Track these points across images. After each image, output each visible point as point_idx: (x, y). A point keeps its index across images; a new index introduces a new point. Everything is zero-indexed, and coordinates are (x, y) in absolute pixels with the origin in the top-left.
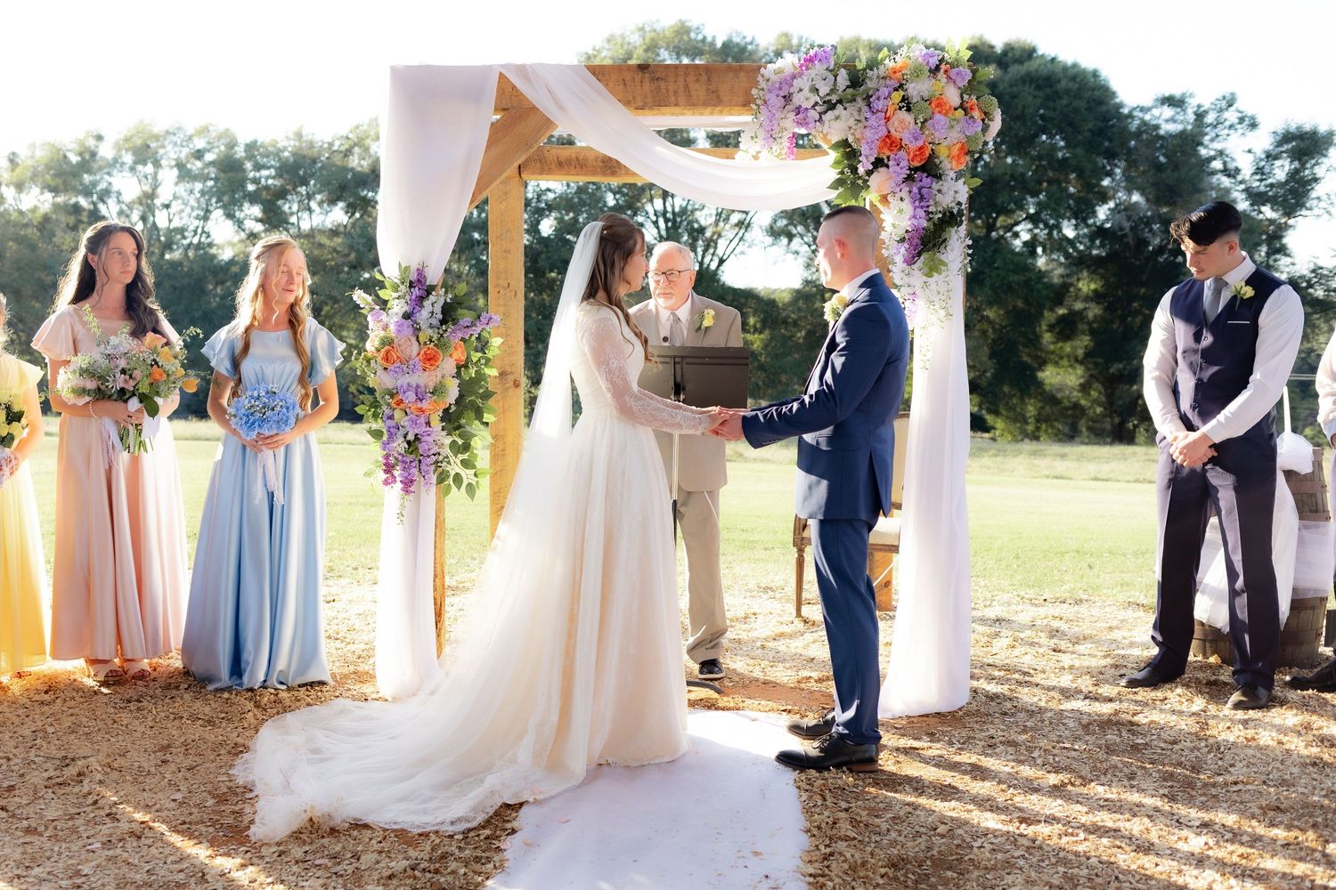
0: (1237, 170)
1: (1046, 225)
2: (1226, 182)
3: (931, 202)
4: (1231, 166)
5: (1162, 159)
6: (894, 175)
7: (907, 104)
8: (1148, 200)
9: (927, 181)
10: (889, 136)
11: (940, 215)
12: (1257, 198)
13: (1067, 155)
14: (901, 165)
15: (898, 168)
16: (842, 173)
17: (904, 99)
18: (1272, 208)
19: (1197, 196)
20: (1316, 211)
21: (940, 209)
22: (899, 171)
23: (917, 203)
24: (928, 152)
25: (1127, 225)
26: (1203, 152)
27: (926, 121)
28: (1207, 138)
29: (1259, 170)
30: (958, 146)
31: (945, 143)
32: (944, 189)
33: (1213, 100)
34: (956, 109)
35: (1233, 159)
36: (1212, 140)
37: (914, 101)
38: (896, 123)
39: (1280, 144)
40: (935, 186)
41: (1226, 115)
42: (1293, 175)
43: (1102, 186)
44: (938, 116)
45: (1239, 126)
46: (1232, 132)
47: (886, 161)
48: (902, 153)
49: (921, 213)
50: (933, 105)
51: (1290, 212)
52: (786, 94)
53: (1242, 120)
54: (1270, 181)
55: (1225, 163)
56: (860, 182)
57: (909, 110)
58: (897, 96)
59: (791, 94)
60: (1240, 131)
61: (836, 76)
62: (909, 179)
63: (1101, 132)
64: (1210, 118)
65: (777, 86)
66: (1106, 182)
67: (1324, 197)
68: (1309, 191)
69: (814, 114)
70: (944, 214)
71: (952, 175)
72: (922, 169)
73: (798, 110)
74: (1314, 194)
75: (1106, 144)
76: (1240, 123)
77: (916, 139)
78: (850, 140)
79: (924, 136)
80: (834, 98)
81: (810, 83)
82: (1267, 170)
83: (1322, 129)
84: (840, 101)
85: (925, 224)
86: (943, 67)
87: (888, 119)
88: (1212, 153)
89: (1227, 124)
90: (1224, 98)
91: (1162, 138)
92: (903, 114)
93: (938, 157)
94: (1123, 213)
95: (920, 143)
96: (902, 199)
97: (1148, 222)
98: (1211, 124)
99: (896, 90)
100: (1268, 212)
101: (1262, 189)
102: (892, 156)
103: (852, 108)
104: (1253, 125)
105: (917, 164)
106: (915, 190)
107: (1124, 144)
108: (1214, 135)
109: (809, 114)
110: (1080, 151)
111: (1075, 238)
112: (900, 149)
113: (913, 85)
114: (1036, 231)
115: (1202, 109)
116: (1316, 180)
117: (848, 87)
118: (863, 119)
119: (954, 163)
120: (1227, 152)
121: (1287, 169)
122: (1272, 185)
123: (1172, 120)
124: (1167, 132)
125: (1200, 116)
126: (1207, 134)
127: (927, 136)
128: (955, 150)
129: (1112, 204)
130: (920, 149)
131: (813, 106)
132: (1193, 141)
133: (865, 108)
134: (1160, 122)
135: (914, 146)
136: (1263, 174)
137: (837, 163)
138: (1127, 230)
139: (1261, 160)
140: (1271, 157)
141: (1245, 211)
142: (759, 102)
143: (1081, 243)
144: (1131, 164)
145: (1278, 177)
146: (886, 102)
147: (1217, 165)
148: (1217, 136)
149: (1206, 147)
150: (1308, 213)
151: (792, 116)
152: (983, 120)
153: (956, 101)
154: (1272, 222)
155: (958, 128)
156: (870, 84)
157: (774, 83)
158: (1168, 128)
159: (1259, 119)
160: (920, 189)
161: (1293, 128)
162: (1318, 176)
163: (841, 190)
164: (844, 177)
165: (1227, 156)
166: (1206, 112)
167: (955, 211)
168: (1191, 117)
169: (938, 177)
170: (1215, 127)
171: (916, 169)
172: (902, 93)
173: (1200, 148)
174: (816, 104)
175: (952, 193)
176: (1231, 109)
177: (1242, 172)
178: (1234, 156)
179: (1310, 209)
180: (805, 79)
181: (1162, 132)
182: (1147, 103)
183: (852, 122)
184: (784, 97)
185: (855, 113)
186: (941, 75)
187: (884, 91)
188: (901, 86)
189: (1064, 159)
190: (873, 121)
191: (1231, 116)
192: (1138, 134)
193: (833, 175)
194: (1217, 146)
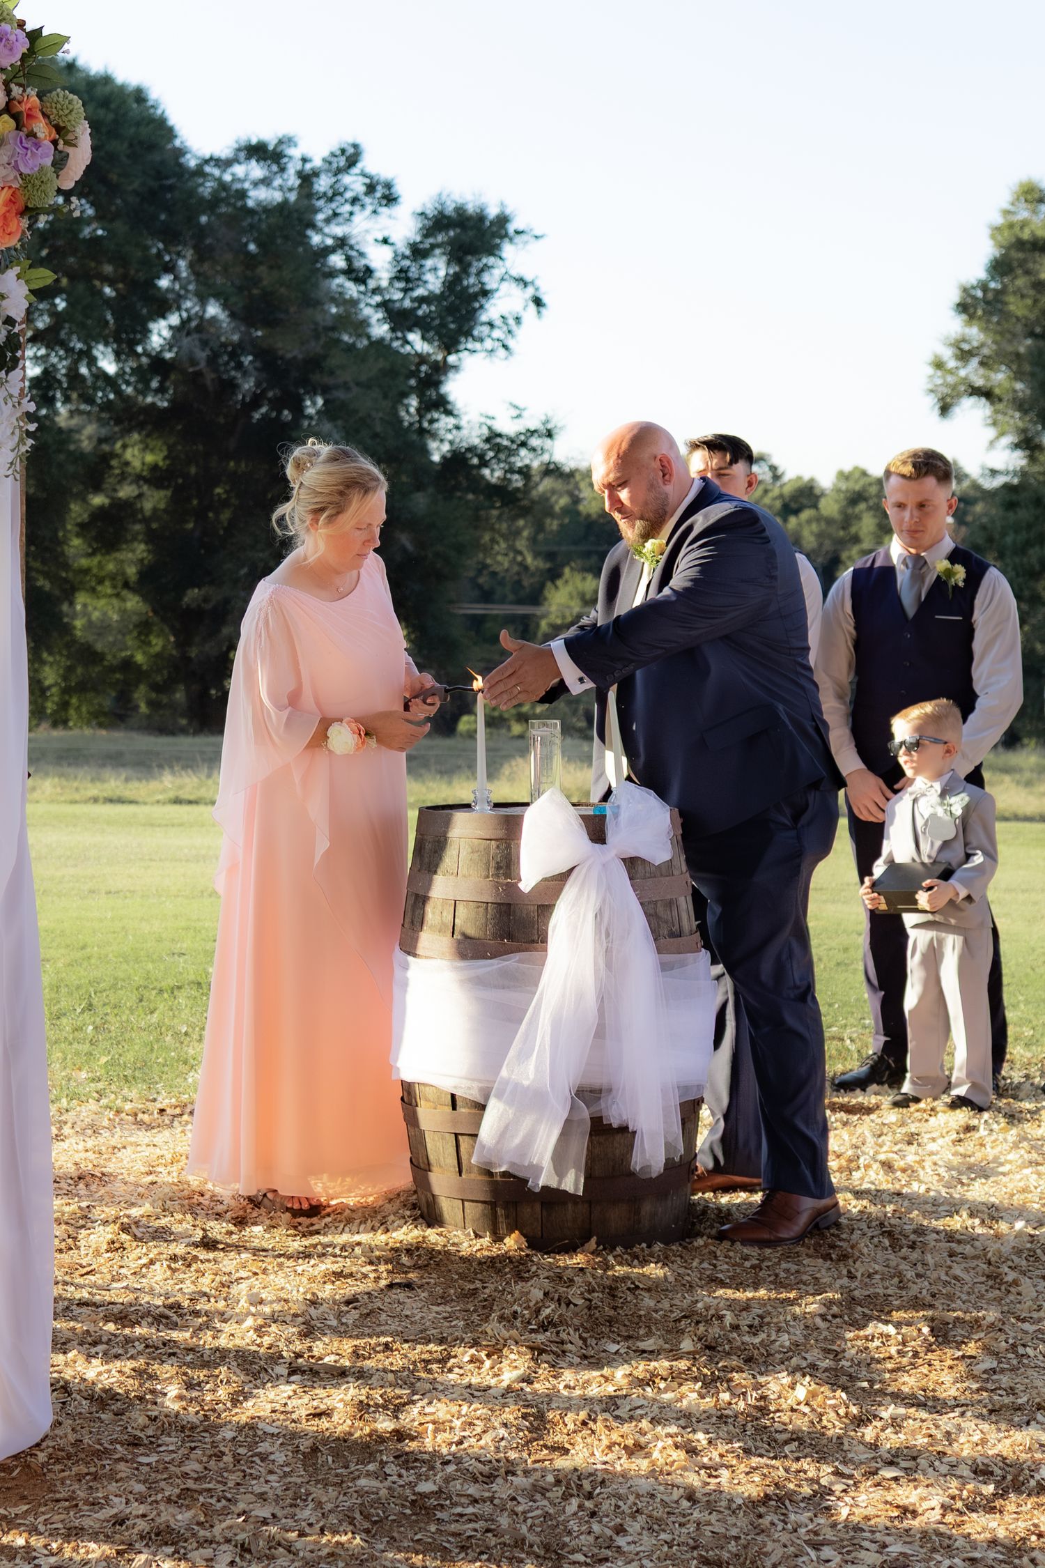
0: (369, 271)
1: (70, 351)
2: (352, 289)
4: (359, 263)
5: (252, 247)
8: (233, 315)
12: (400, 319)
13: (100, 232)
18: (423, 338)
19: (310, 311)
20: (488, 344)
25: (202, 355)
26: (316, 239)
28: (320, 217)
29: (402, 275)
33: (326, 153)
35: (362, 254)
36: (328, 221)
39: (428, 232)
41: (347, 179)
42: (452, 283)
43: (159, 289)
45: (367, 200)
46: (357, 208)
51: (450, 345)
53: (371, 188)
54: (420, 292)
55: (349, 259)
60: (369, 209)
63: (152, 196)
64: (323, 184)
66: (164, 282)
67: (498, 322)
68: (475, 310)
74: (484, 318)
75: (163, 217)
76: (366, 194)
82: (414, 272)
83: (492, 212)
88: (329, 242)
89: (349, 195)
90: (343, 151)
91: (251, 212)
94: (195, 336)
97: (235, 352)
98: (325, 194)
100: (417, 342)
101: (407, 304)
104: (390, 199)
107: (192, 219)
108: (330, 212)
110: (120, 227)
111: (117, 374)
114: (54, 360)
115: (308, 166)
116: (485, 293)
120: (352, 242)
121: (442, 273)
122: (422, 300)
123: (266, 182)
124: (259, 203)
125: (307, 179)
126: (320, 210)
129: (174, 319)
132: (300, 220)
134: (247, 185)
136: (408, 280)
138: (203, 364)
139: (405, 257)
140: (418, 252)
141: (382, 339)
143: (128, 383)
144: (203, 255)
145: (430, 287)
147: (337, 260)
148: (335, 215)
149: (319, 231)
150: (477, 346)
154: (422, 359)
158: (259, 196)
159: (399, 189)
161: (450, 209)
162: (488, 287)
165: (352, 248)
166: (316, 173)
168: (294, 181)
170: (331, 200)
173: (310, 232)
176: (355, 170)
177: (377, 274)
178: (364, 249)
179: (481, 340)
181: (250, 203)
182: (224, 152)
189: (95, 240)
191: (353, 183)
192: (212, 204)
194: (338, 230)
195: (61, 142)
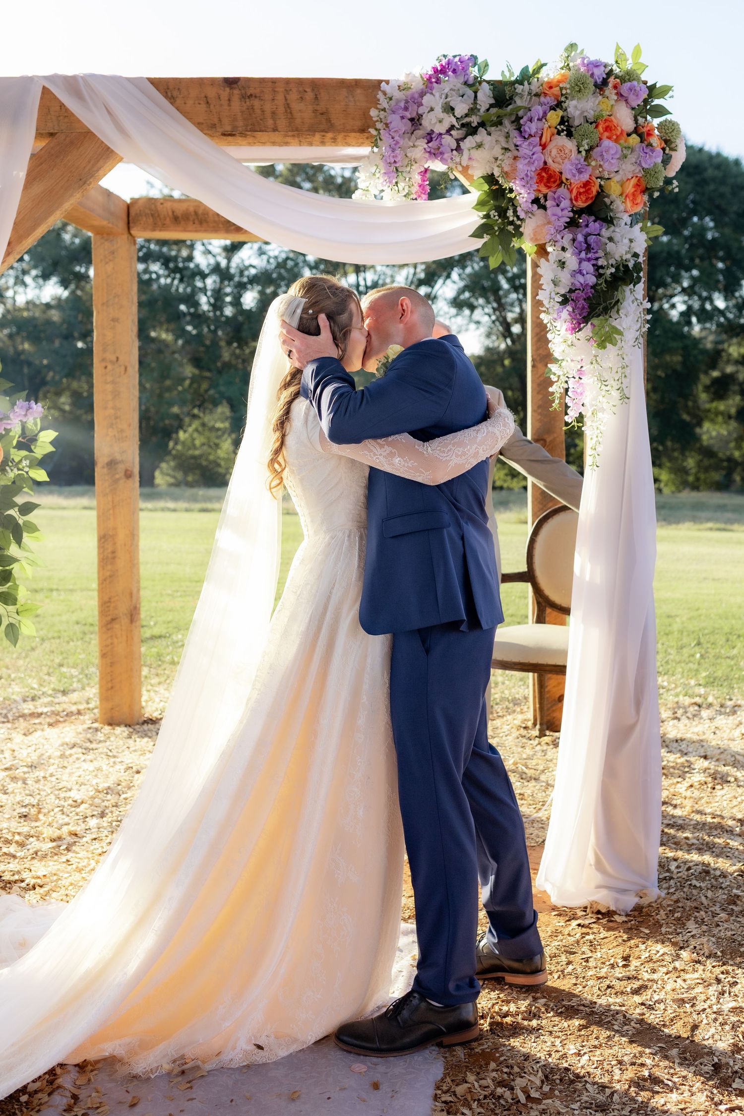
3: (601, 253)
6: (553, 218)
7: (567, 128)
9: (594, 226)
10: (545, 168)
11: (613, 270)
14: (562, 205)
15: (558, 210)
16: (487, 216)
17: (562, 122)
21: (612, 261)
22: (560, 213)
23: (583, 255)
24: (595, 190)
27: (591, 148)
30: (634, 181)
31: (617, 178)
32: (617, 237)
34: (629, 135)
37: (576, 123)
38: (554, 152)
40: (605, 233)
44: (606, 143)
47: (542, 201)
48: (562, 191)
49: (588, 267)
50: (600, 128)
52: (414, 115)
56: (510, 228)
57: (570, 135)
58: (554, 117)
59: (420, 116)
61: (476, 93)
62: (572, 224)
65: (402, 104)
69: (449, 141)
70: (617, 268)
71: (626, 218)
72: (588, 210)
73: (430, 137)
77: (580, 172)
78: (496, 174)
79: (590, 168)
80: (474, 120)
81: (443, 101)
84: (482, 124)
85: (592, 280)
86: (612, 80)
87: (544, 147)
92: (562, 140)
93: (608, 196)
95: (585, 177)
96: (563, 249)
99: (553, 108)
102: (550, 194)
103: (497, 134)
105: (581, 204)
106: (580, 238)
109: (443, 141)
112: (559, 186)
113: (574, 103)
117: (491, 106)
118: (512, 148)
119: (629, 204)
127: (594, 168)
128: (630, 188)
130: (587, 184)
131: (448, 131)
133: (514, 133)
135: (577, 180)
137: (481, 204)
142: (379, 125)
146: (540, 124)
151: (422, 144)
152: (664, 149)
153: (629, 125)
155: (632, 158)
156: (519, 102)
157: (398, 101)
160: (586, 237)
163: (486, 238)
164: (489, 222)
167: (631, 265)
169: (609, 221)
171: (579, 212)
172: (560, 113)
174: (452, 127)
175: (626, 241)
180: (437, 95)
183: (498, 151)
184: (412, 120)
185: (502, 140)
186: (610, 91)
187: (538, 110)
188: (559, 105)
190: (525, 149)
193: (476, 219)
195: (668, 149)
